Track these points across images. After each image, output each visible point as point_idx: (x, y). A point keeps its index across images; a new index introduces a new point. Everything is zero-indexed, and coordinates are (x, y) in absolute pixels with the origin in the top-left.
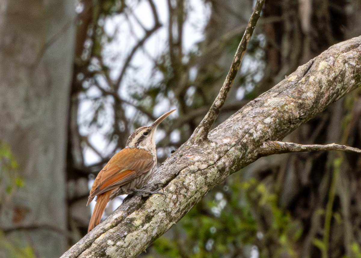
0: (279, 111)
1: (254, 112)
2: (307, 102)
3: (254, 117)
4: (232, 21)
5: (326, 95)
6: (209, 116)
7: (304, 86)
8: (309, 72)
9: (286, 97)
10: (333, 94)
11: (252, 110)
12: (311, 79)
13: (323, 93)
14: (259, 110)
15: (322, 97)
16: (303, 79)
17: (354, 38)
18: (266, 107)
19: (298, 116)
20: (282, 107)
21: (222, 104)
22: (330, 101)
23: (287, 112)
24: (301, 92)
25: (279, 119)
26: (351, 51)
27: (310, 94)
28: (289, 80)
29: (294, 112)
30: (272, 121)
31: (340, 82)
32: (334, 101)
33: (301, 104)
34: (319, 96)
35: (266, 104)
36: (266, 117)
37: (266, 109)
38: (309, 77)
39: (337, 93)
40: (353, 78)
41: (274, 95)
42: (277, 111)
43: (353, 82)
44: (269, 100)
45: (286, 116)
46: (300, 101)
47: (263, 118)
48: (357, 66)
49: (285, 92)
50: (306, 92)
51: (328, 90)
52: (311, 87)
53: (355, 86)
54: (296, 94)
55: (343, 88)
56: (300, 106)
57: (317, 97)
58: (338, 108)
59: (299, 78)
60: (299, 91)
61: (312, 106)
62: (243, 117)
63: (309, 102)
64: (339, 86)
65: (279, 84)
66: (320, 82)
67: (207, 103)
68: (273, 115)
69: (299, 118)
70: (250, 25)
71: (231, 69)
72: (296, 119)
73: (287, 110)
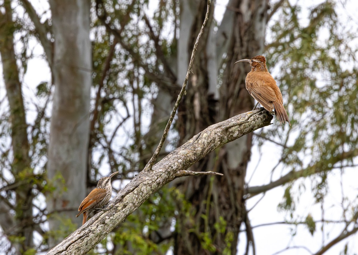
0: (185, 157)
1: (173, 157)
2: (198, 152)
3: (173, 159)
4: (163, 114)
5: (207, 149)
6: (152, 159)
7: (196, 145)
8: (199, 138)
9: (188, 150)
10: (210, 148)
11: (172, 156)
12: (200, 142)
13: (205, 148)
14: (176, 156)
15: (205, 150)
16: (196, 142)
17: (220, 123)
18: (179, 154)
19: (194, 159)
20: (186, 154)
21: (159, 153)
22: (208, 152)
23: (189, 157)
24: (195, 148)
25: (185, 160)
26: (218, 129)
27: (199, 149)
28: (189, 142)
29: (192, 157)
30: (182, 161)
31: (213, 143)
32: (210, 152)
33: (195, 153)
34: (204, 149)
35: (179, 153)
36: (179, 159)
37: (179, 155)
38: (199, 140)
39: (212, 148)
40: (219, 141)
41: (182, 149)
42: (184, 156)
43: (219, 143)
44: (180, 151)
45: (188, 159)
46: (195, 152)
47: (177, 160)
48: (221, 136)
49: (188, 147)
50: (197, 148)
51: (207, 147)
52: (200, 145)
53: (220, 145)
54: (193, 149)
55: (215, 146)
56: (195, 154)
57: (203, 150)
58: (212, 155)
59: (194, 141)
60: (194, 147)
61: (200, 154)
62: (168, 159)
63: (199, 152)
64: (212, 145)
65: (185, 144)
66: (204, 143)
67: (152, 152)
68: (182, 158)
69: (194, 160)
70: (171, 117)
71: (163, 137)
72: (193, 160)
73: (188, 156)
